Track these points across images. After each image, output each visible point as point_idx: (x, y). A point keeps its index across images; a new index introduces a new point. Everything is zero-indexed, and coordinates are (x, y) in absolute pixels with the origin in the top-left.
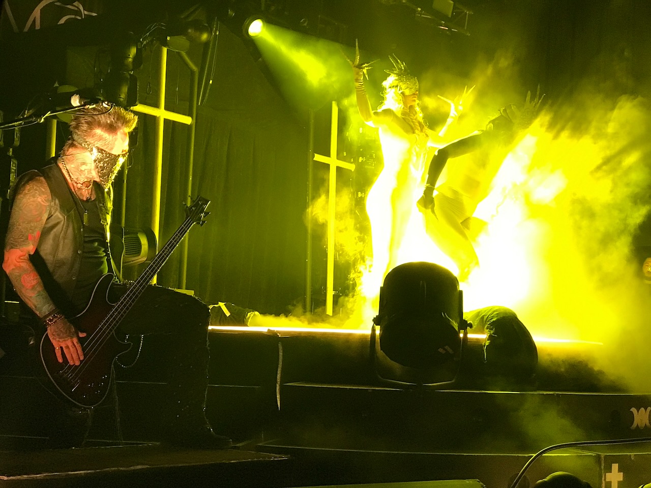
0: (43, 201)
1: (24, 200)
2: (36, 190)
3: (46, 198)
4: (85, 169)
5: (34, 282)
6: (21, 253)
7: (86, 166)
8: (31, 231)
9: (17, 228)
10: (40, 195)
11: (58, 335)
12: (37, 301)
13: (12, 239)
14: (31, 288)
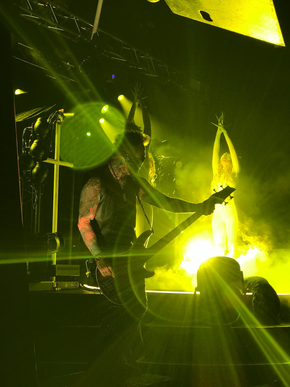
0: (97, 188)
1: (87, 188)
2: (94, 181)
3: (99, 186)
4: (122, 168)
5: (92, 237)
6: (86, 220)
7: (122, 165)
8: (91, 206)
9: (84, 205)
10: (95, 185)
11: (101, 266)
12: (92, 248)
13: (81, 211)
14: (90, 240)
